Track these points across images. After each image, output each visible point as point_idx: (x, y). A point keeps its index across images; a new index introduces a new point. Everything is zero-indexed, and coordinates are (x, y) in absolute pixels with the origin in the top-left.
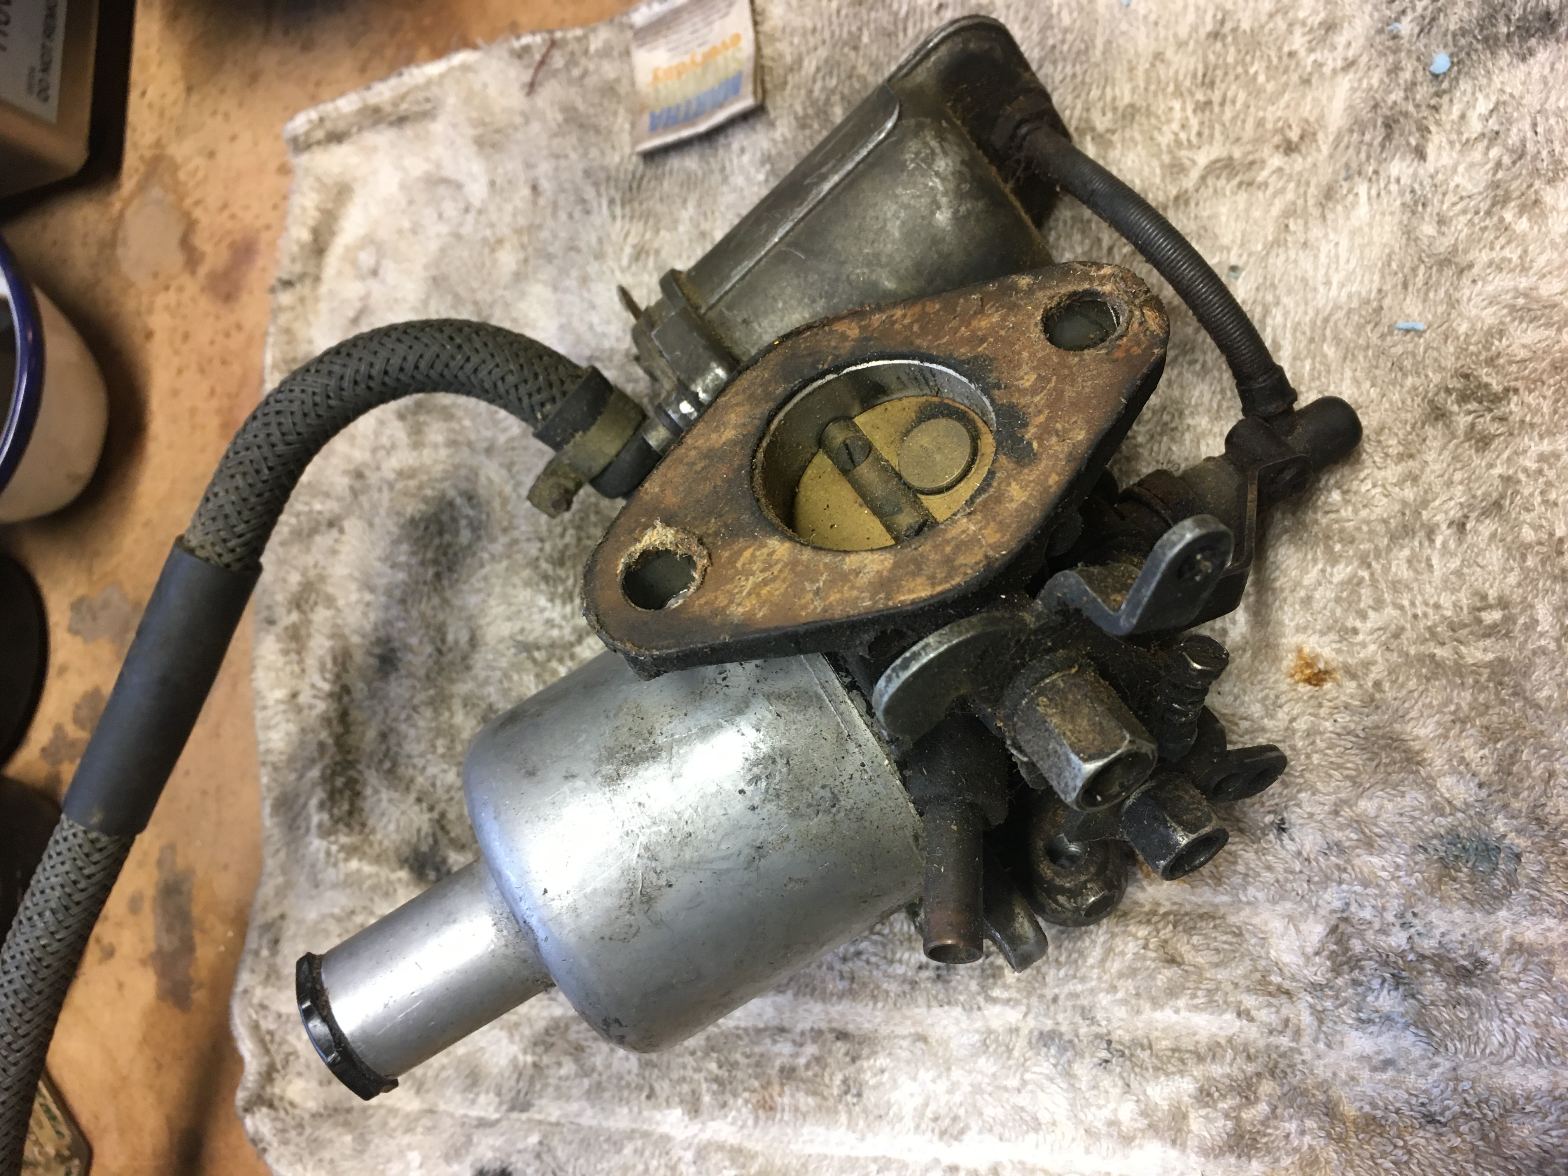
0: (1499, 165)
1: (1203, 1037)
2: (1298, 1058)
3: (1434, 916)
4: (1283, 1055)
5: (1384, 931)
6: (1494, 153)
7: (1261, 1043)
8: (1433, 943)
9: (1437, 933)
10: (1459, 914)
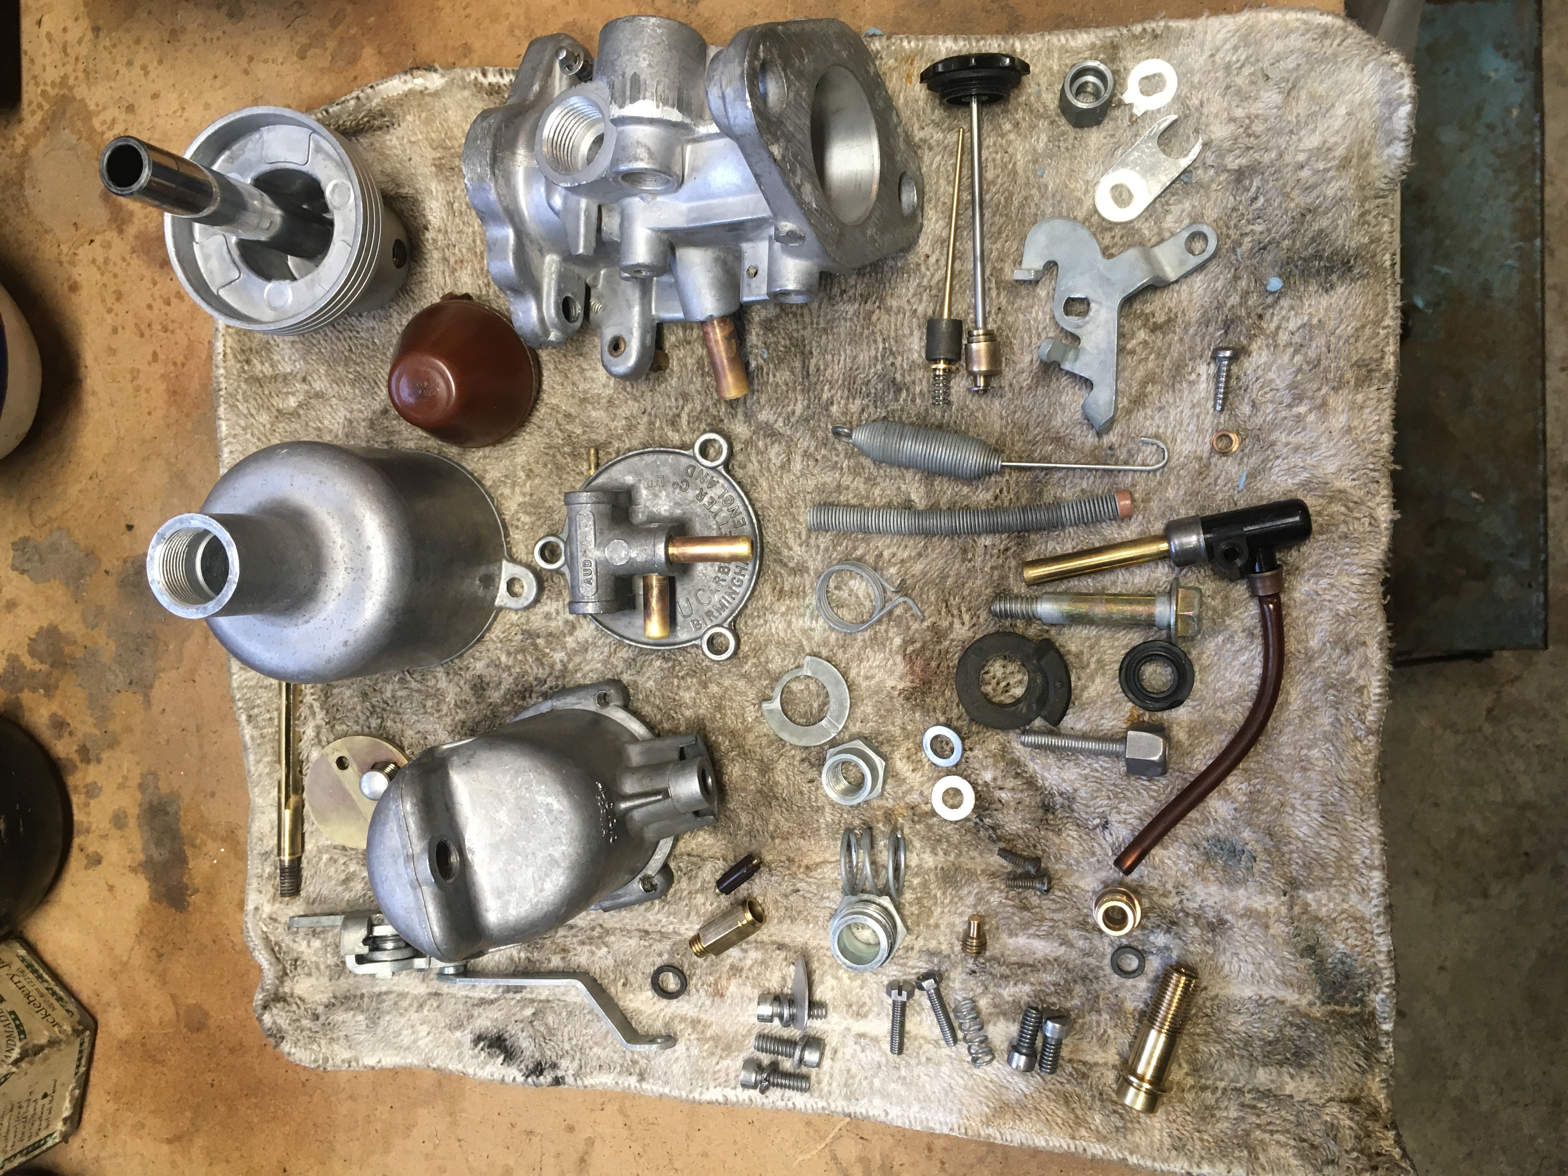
0: (1300, 370)
1: (1040, 955)
2: (1101, 973)
3: (1198, 888)
4: (1092, 970)
5: (1165, 895)
6: (1298, 358)
7: (1078, 962)
8: (1196, 905)
9: (1199, 899)
10: (1213, 888)
